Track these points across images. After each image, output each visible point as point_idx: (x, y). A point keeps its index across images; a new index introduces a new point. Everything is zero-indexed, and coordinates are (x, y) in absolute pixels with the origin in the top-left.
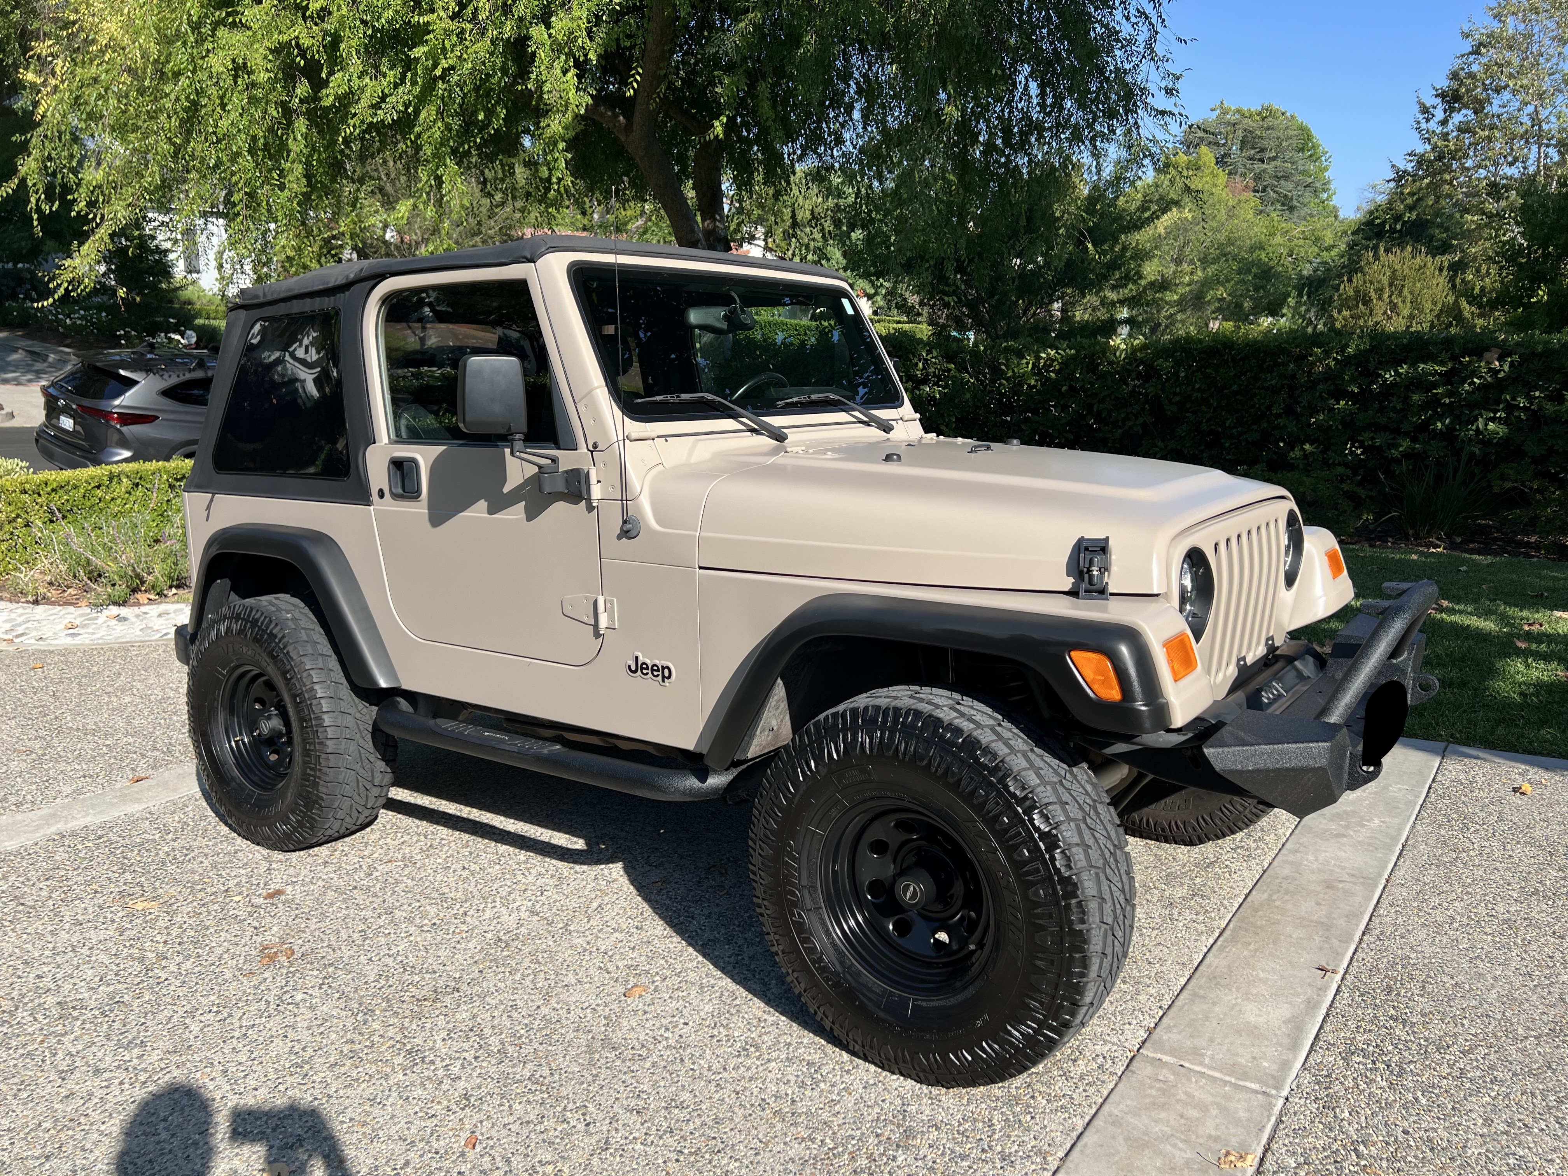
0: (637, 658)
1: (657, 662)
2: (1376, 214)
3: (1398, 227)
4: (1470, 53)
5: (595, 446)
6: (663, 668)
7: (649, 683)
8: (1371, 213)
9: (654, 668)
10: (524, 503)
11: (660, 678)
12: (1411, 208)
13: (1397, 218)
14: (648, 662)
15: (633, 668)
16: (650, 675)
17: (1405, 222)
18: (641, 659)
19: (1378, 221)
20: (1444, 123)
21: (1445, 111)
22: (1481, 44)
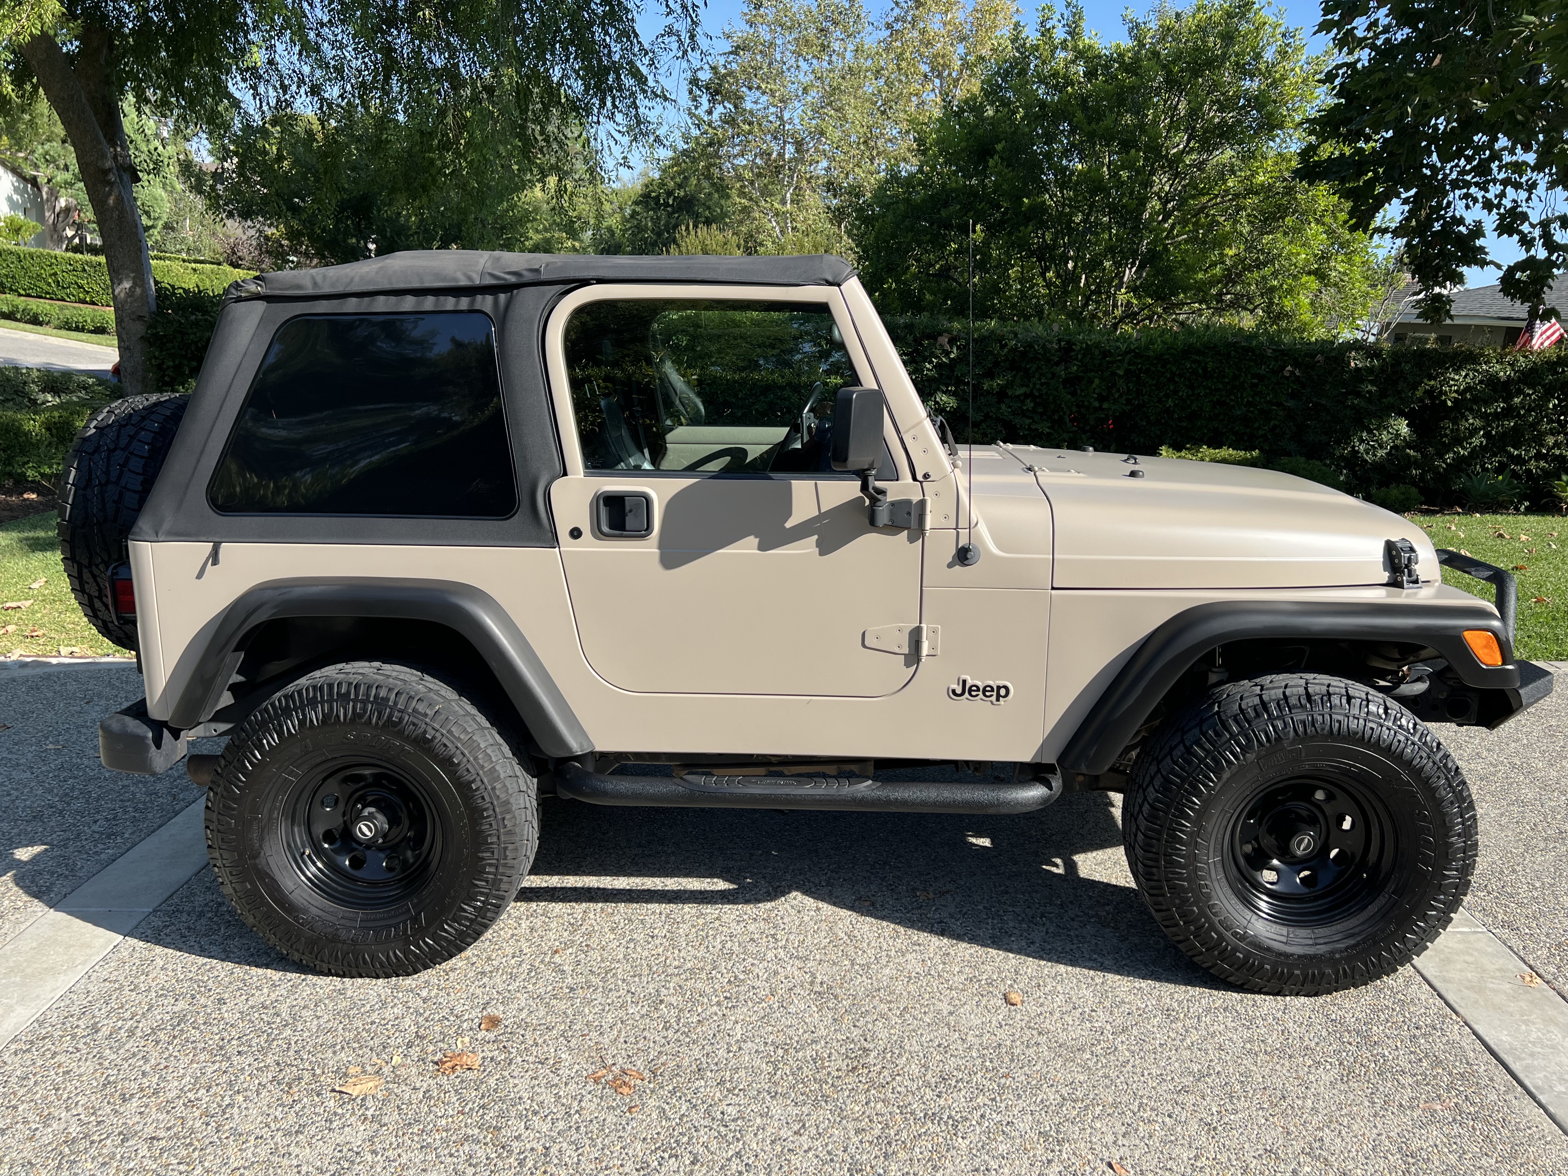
0: (964, 682)
1: (991, 683)
2: (651, 188)
3: (671, 202)
4: (731, 53)
5: (926, 476)
6: (999, 688)
7: (980, 704)
8: (647, 186)
9: (986, 690)
10: (816, 537)
11: (994, 698)
12: (680, 186)
13: (669, 193)
14: (979, 683)
15: (959, 691)
16: (981, 696)
17: (675, 198)
18: (970, 682)
19: (653, 194)
20: (710, 112)
21: (709, 101)
22: (738, 47)
